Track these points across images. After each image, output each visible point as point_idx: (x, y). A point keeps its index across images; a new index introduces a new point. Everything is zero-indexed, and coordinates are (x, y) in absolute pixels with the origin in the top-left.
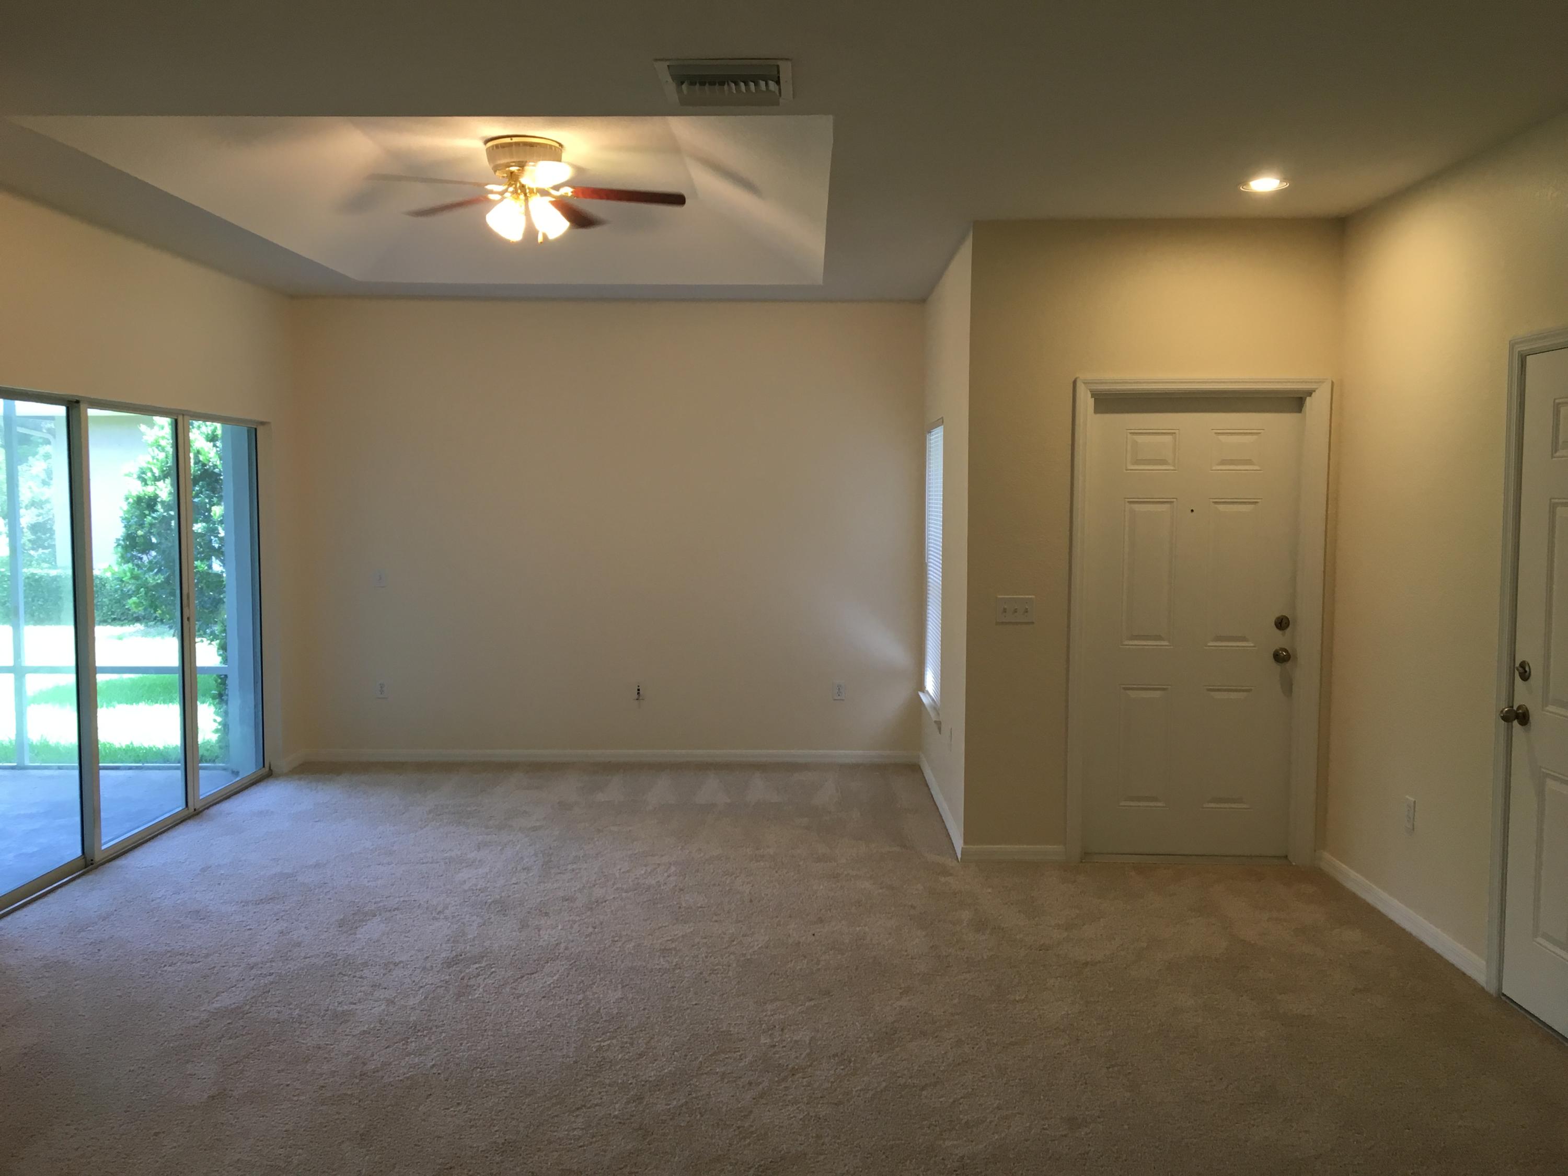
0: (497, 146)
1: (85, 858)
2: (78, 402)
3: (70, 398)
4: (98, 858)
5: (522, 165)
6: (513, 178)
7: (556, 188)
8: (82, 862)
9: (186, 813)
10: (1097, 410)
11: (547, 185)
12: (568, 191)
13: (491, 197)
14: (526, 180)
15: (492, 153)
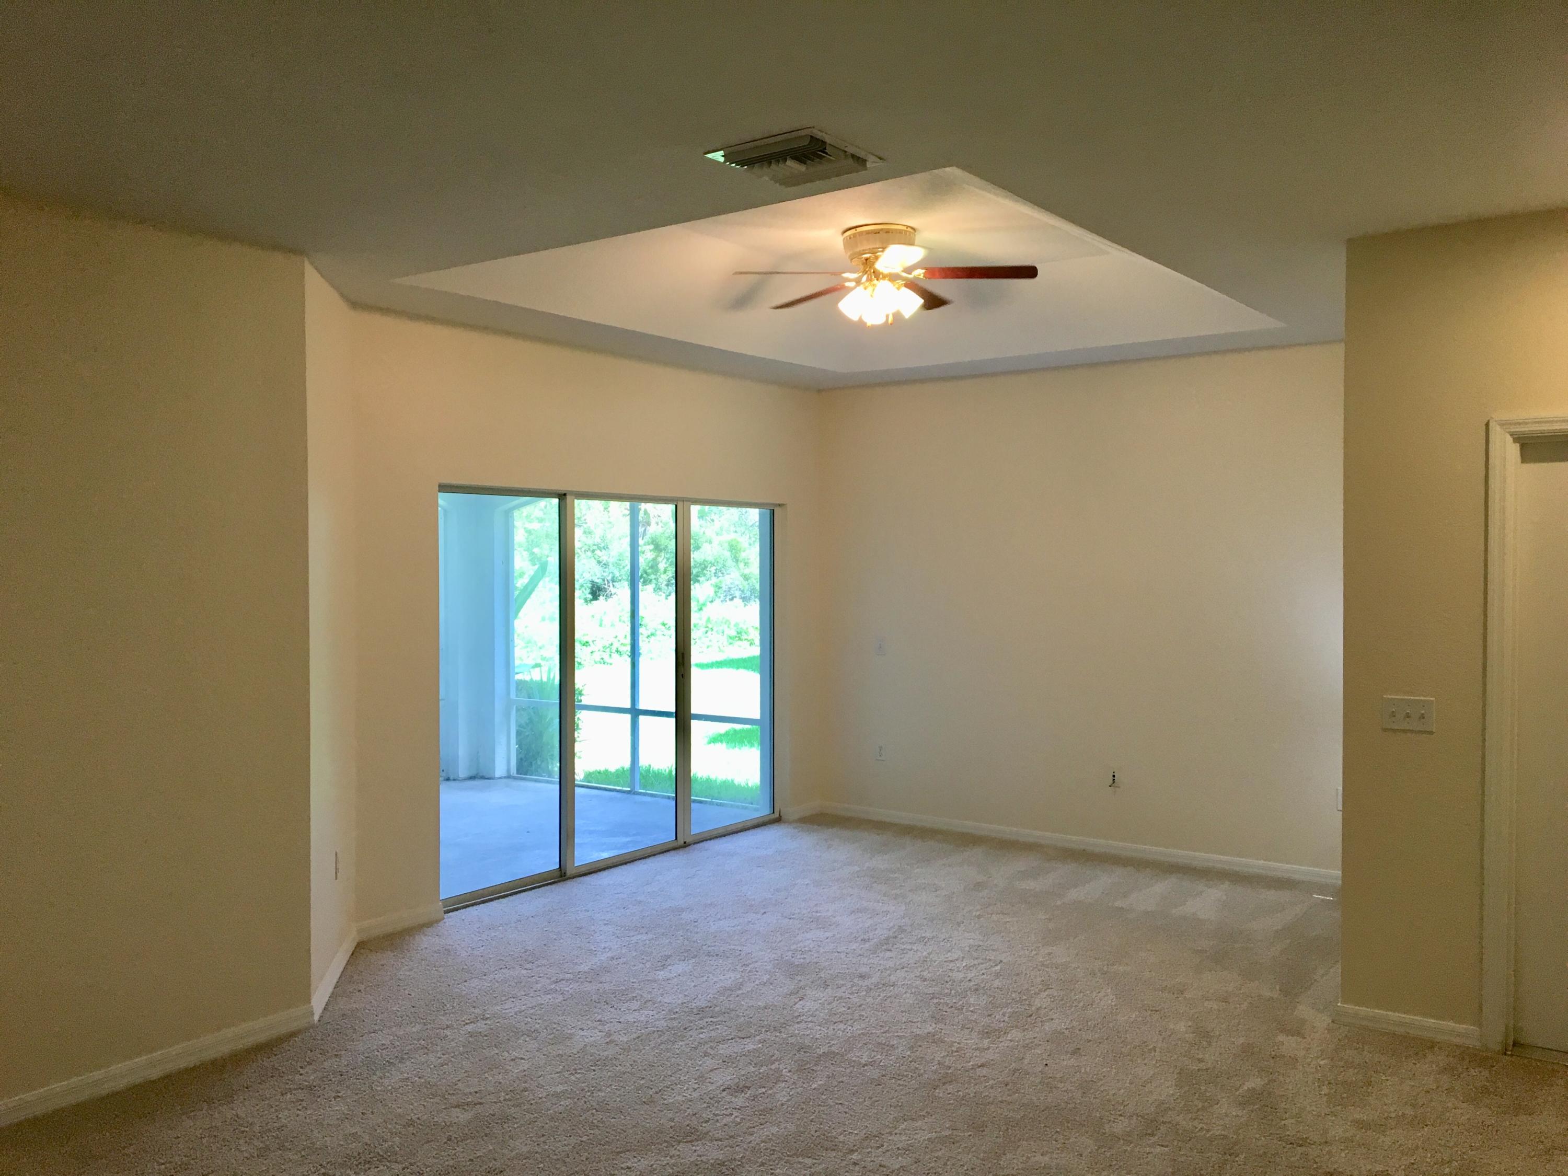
0: (854, 235)
1: (561, 870)
2: (565, 495)
3: (560, 492)
4: (569, 873)
5: (873, 252)
6: (868, 264)
7: (909, 270)
8: (558, 873)
9: (675, 844)
10: (1525, 458)
11: (898, 269)
12: (919, 273)
13: (847, 284)
14: (880, 266)
15: (849, 242)
